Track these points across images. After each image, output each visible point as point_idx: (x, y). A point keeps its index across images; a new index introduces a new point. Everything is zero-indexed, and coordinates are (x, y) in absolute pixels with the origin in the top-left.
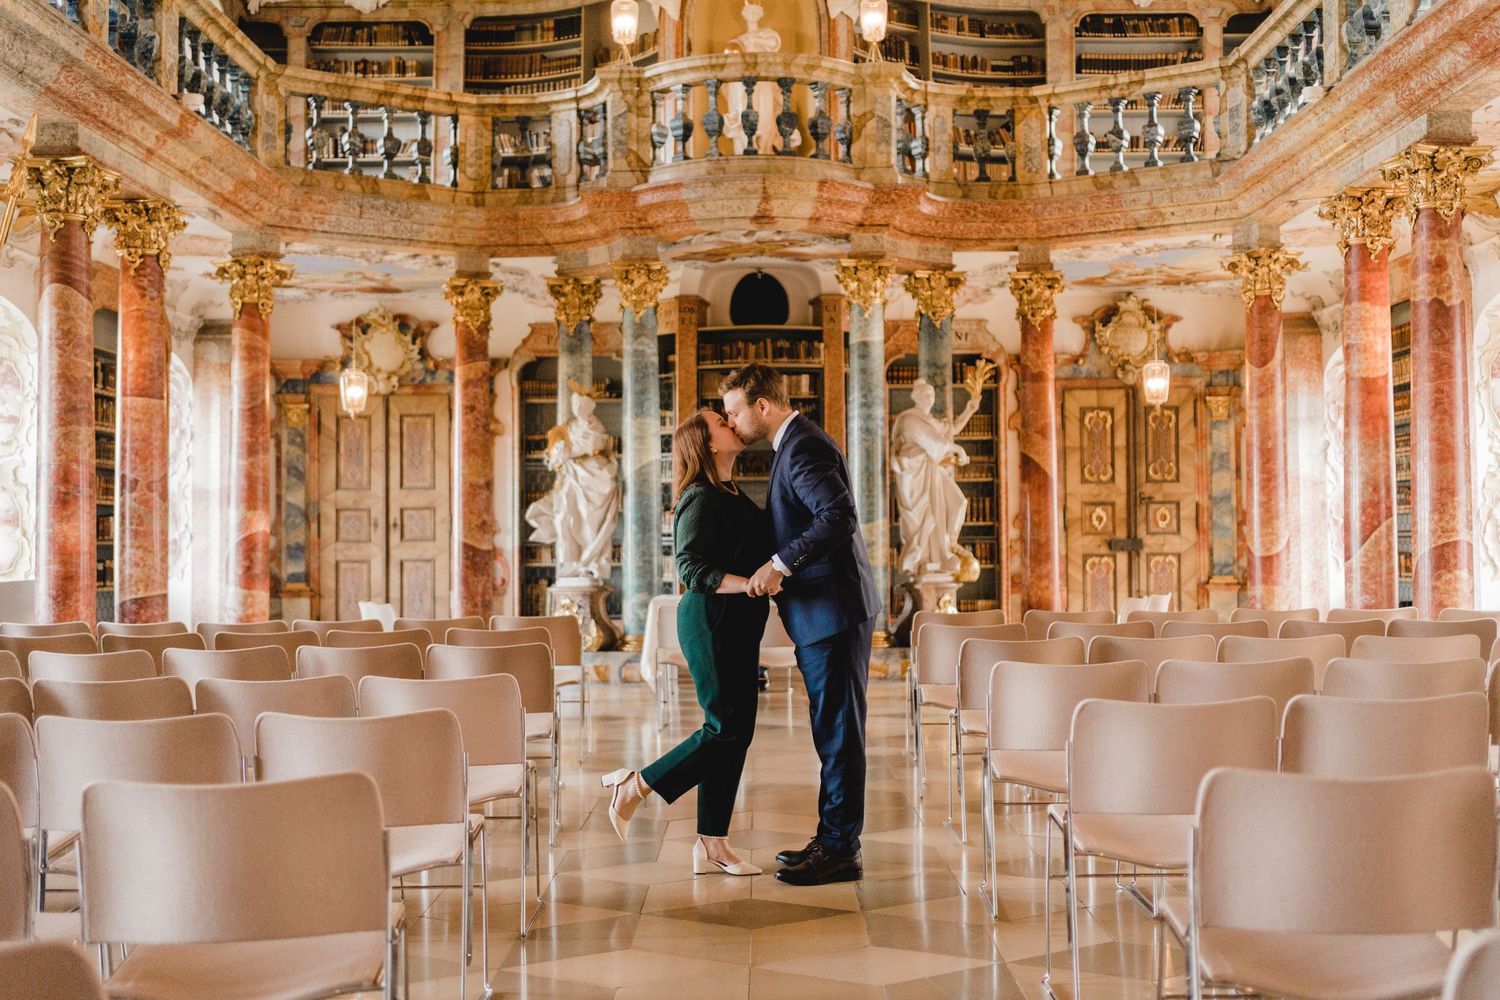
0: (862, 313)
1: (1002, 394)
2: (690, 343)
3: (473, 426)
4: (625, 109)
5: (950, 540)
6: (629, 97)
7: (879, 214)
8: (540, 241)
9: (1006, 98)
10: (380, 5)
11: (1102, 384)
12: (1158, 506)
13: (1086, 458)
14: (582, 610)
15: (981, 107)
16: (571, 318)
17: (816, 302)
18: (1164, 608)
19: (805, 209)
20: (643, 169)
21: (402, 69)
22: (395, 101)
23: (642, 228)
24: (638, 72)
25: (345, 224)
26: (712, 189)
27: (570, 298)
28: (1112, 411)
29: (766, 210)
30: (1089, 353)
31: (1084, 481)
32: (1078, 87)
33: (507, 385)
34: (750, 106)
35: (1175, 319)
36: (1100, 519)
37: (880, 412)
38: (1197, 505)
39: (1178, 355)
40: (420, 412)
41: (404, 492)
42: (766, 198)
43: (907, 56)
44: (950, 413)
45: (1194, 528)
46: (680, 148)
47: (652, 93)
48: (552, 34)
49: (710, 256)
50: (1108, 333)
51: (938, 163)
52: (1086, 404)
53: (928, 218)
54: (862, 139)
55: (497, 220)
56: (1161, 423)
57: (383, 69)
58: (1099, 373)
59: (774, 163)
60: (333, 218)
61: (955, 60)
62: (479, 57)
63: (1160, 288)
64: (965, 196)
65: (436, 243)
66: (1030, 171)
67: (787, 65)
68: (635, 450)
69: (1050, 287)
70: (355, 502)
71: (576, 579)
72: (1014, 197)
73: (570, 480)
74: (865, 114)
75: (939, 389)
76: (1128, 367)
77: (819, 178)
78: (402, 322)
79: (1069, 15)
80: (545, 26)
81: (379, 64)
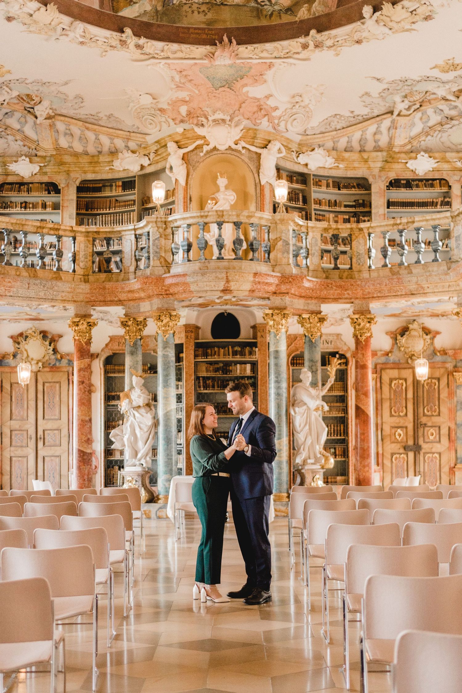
0: (276, 336)
1: (349, 372)
2: (191, 348)
3: (83, 391)
4: (159, 236)
5: (319, 448)
6: (161, 230)
7: (283, 288)
8: (116, 299)
9: (347, 228)
10: (33, 174)
11: (401, 366)
12: (429, 428)
13: (393, 405)
14: (137, 483)
15: (335, 233)
16: (131, 337)
17: (254, 327)
18: (416, 484)
19: (247, 286)
20: (168, 266)
21: (44, 206)
22: (45, 231)
23: (167, 294)
24: (165, 218)
25: (20, 292)
26: (201, 277)
27: (131, 327)
28: (406, 380)
29: (228, 287)
30: (394, 350)
31: (391, 416)
32: (382, 224)
33: (98, 367)
34: (220, 236)
35: (438, 333)
36: (400, 435)
37: (284, 385)
38: (449, 428)
39: (439, 352)
40: (53, 381)
41: (45, 421)
42: (228, 281)
43: (301, 200)
44: (320, 384)
45: (448, 439)
46: (186, 256)
47: (172, 228)
48: (120, 188)
49: (200, 305)
50: (403, 341)
51: (314, 261)
52: (393, 377)
53: (308, 289)
54: (275, 251)
55: (95, 289)
56: (431, 386)
57: (35, 206)
58: (399, 361)
59: (232, 264)
60: (15, 290)
61: (326, 202)
62: (83, 200)
63: (430, 318)
64: (327, 278)
65: (65, 300)
66: (359, 264)
67: (238, 216)
68: (164, 404)
69: (369, 322)
70: (20, 426)
71: (134, 467)
72: (351, 278)
73: (131, 418)
74: (277, 239)
75: (314, 372)
76: (413, 358)
77: (254, 272)
78: (44, 334)
79: (383, 179)
80: (117, 184)
81: (33, 204)
